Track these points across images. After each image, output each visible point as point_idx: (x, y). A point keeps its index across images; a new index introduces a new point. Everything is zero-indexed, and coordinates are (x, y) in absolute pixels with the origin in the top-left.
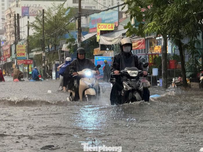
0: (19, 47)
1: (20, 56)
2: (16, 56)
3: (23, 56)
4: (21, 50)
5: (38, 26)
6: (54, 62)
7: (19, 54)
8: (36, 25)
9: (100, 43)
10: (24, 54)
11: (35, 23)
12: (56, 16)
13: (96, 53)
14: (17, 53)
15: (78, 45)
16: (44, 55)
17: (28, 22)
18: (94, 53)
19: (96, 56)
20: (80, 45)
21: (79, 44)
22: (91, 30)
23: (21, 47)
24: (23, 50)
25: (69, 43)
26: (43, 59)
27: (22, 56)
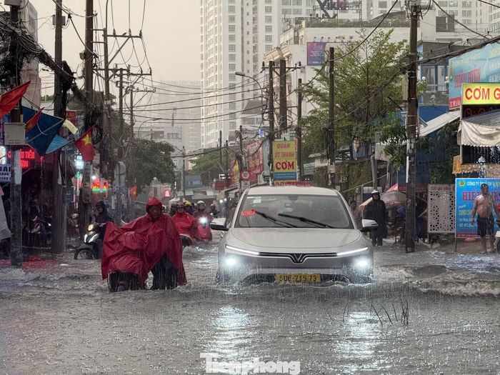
0: (279, 146)
1: (282, 170)
2: (272, 170)
3: (291, 170)
4: (285, 155)
5: (325, 91)
6: (360, 189)
7: (279, 166)
8: (318, 89)
9: (462, 143)
10: (292, 165)
11: (316, 84)
12: (368, 66)
13: (458, 169)
14: (275, 161)
15: (408, 145)
16: (332, 170)
17: (300, 80)
18: (455, 169)
19: (459, 176)
20: (412, 145)
21: (411, 143)
22: (454, 102)
23: (285, 146)
24: (291, 154)
25: (389, 140)
26: (330, 182)
27: (287, 170)
